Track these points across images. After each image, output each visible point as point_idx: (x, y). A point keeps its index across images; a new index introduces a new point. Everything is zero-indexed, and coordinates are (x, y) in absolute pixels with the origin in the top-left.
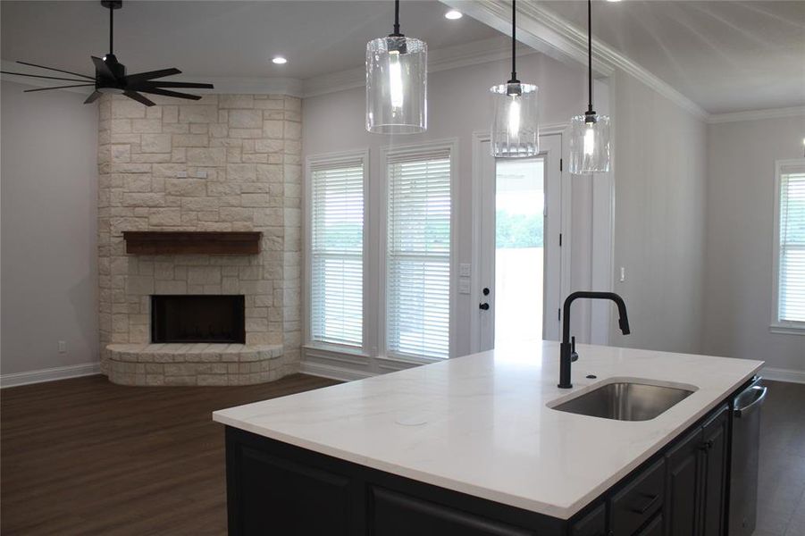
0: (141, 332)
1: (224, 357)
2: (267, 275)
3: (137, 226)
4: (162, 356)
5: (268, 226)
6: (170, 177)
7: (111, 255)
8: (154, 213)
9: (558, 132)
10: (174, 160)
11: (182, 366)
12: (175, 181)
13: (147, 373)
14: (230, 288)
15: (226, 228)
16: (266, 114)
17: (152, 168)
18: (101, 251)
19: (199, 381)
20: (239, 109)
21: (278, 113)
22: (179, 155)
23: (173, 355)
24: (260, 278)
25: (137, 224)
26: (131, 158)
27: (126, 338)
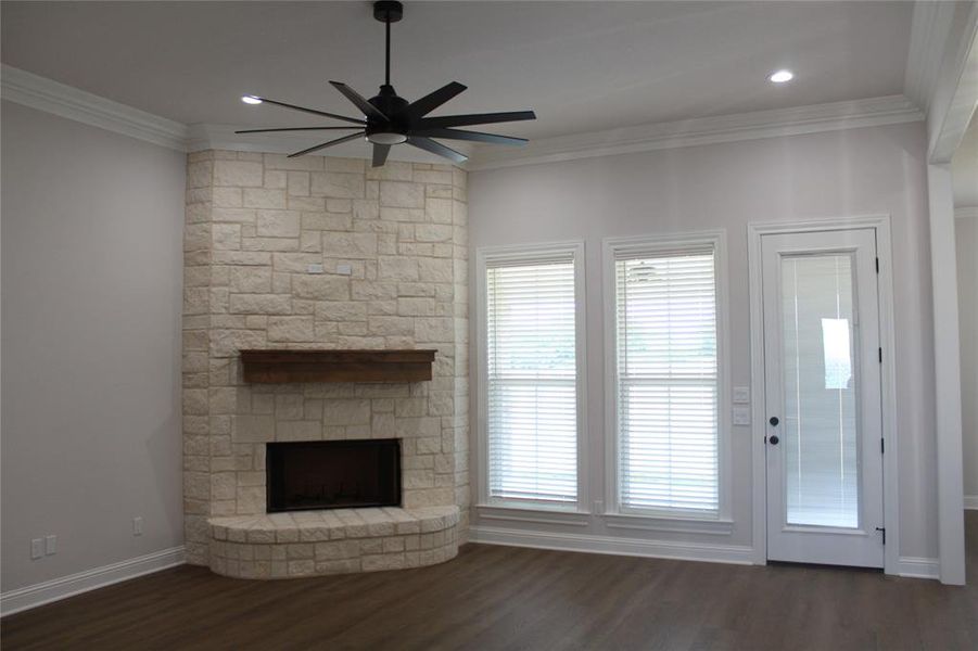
0: (255, 497)
1: (400, 526)
2: (433, 410)
3: (249, 342)
4: (313, 532)
5: (432, 342)
6: (298, 273)
7: (210, 385)
8: (275, 324)
9: (871, 225)
10: (304, 247)
11: (341, 545)
12: (305, 278)
13: (290, 559)
14: (382, 430)
15: (377, 345)
16: (429, 188)
17: (272, 258)
18: (190, 379)
19: (364, 564)
20: (394, 181)
21: (446, 190)
22: (311, 241)
23: (329, 530)
24: (424, 413)
25: (250, 339)
26: (241, 243)
27: (234, 508)
